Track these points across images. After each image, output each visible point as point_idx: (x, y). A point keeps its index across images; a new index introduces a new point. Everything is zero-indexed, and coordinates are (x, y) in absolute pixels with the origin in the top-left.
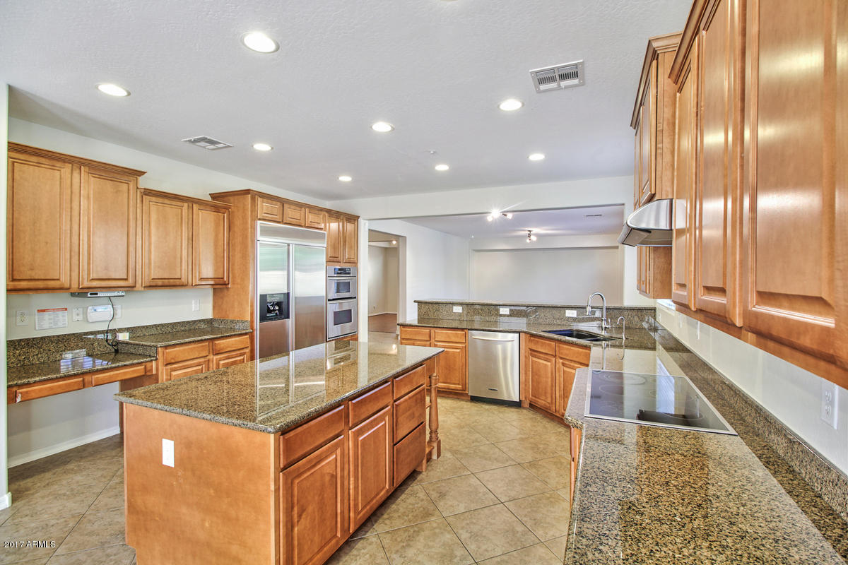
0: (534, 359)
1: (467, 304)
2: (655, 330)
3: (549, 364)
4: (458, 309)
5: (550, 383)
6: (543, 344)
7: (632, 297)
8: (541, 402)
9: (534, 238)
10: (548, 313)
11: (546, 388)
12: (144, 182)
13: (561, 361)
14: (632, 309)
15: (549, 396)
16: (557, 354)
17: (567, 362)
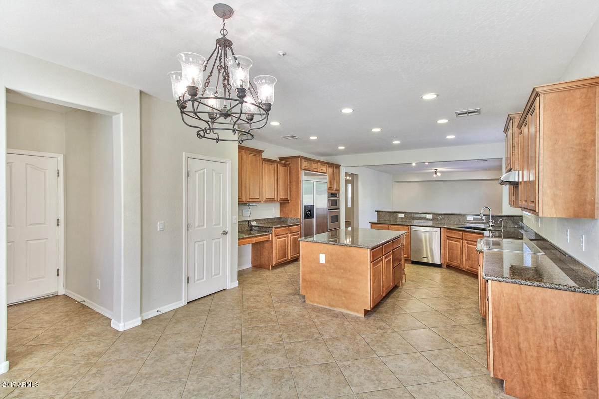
0: (450, 241)
1: (406, 213)
2: (522, 228)
3: (459, 243)
4: (401, 216)
5: (459, 254)
6: (455, 234)
7: (508, 210)
8: (454, 264)
9: (439, 174)
10: (456, 219)
11: (457, 257)
12: (264, 155)
13: (466, 241)
14: (508, 217)
15: (459, 260)
16: (464, 238)
17: (469, 242)
